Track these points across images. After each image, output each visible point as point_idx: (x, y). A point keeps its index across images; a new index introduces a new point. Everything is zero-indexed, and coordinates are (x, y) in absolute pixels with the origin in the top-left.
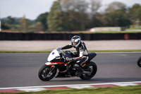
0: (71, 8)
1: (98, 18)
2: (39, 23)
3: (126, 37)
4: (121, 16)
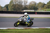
0: (17, 3)
1: (26, 6)
3: (36, 13)
4: (34, 6)
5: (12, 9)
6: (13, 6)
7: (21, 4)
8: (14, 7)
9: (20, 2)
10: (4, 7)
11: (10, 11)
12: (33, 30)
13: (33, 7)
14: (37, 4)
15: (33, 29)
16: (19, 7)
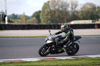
0: (57, 7)
1: (76, 14)
2: (34, 18)
3: (96, 27)
4: (92, 13)
5: (47, 21)
6: (50, 14)
7: (66, 9)
8: (51, 16)
9: (62, 6)
10: (33, 16)
11: (44, 24)
12: (92, 62)
13: (89, 13)
14: (98, 7)
15: (92, 59)
16: (61, 15)
